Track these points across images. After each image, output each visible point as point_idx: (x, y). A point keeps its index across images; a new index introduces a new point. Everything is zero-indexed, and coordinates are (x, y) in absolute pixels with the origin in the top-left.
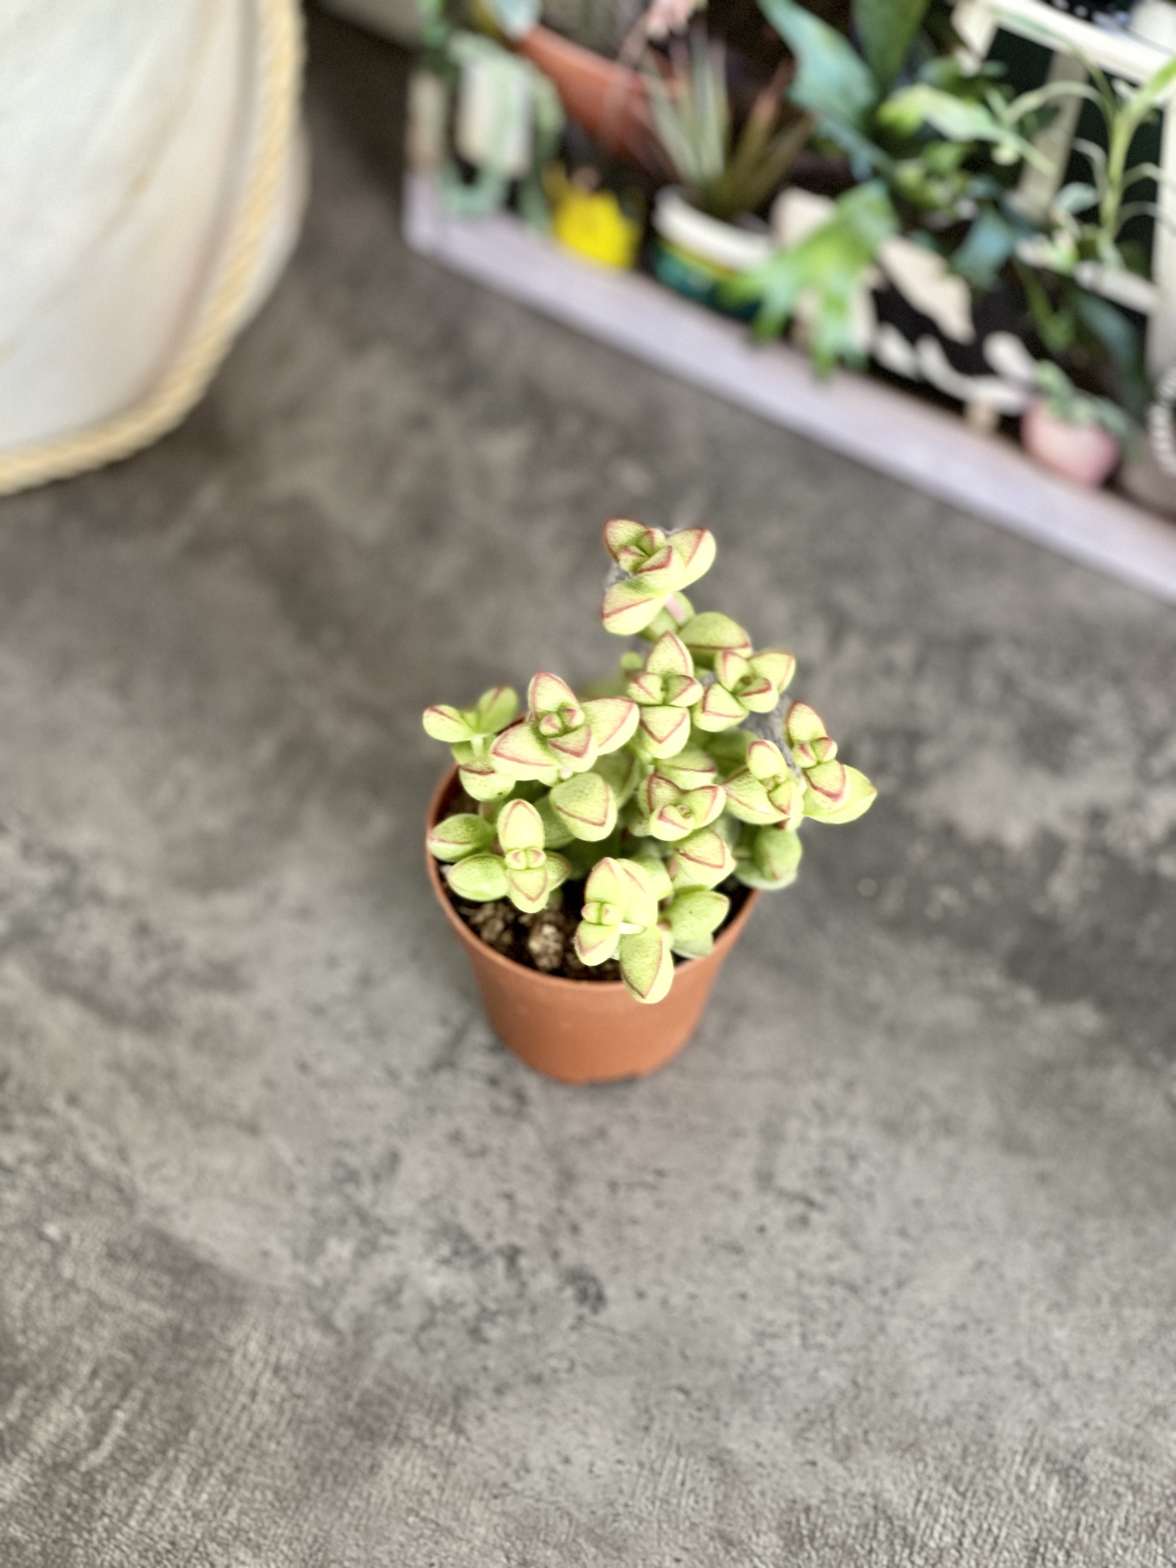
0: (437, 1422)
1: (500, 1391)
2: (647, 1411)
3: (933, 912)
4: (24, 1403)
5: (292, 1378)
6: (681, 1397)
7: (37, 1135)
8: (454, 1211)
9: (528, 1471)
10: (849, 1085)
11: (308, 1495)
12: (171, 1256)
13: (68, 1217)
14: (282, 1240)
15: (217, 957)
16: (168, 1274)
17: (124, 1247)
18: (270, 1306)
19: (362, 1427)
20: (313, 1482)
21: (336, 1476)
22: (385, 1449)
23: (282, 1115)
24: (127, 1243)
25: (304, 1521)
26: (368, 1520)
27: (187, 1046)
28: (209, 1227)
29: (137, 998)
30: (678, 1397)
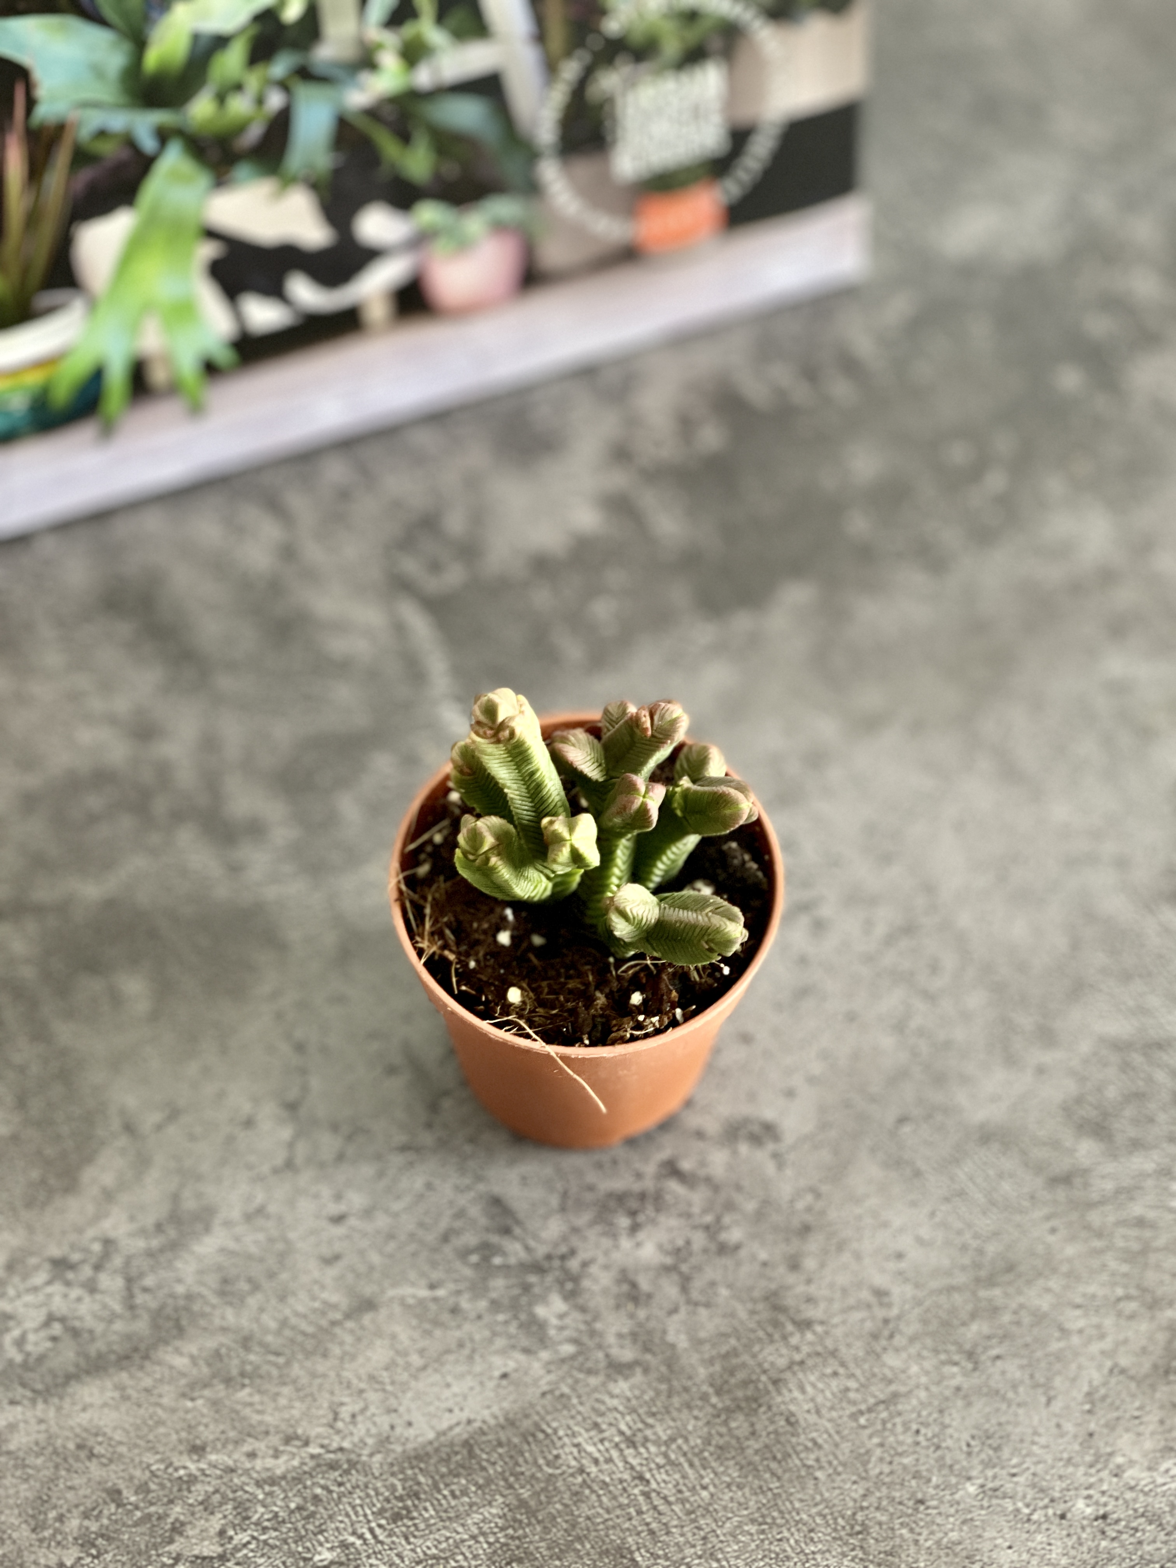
1: (794, 1266)
2: (901, 1162)
9: (886, 1294)
11: (774, 1495)
12: (442, 1460)
13: (325, 1531)
14: (503, 1352)
15: (149, 1220)
16: (457, 1475)
17: (400, 1499)
18: (559, 1407)
19: (743, 1404)
20: (766, 1481)
21: (774, 1458)
22: (779, 1399)
23: (371, 1268)
24: (397, 1494)
25: (798, 1514)
26: (836, 1457)
27: (231, 1304)
28: (438, 1408)
29: (135, 1317)
30: (907, 1129)
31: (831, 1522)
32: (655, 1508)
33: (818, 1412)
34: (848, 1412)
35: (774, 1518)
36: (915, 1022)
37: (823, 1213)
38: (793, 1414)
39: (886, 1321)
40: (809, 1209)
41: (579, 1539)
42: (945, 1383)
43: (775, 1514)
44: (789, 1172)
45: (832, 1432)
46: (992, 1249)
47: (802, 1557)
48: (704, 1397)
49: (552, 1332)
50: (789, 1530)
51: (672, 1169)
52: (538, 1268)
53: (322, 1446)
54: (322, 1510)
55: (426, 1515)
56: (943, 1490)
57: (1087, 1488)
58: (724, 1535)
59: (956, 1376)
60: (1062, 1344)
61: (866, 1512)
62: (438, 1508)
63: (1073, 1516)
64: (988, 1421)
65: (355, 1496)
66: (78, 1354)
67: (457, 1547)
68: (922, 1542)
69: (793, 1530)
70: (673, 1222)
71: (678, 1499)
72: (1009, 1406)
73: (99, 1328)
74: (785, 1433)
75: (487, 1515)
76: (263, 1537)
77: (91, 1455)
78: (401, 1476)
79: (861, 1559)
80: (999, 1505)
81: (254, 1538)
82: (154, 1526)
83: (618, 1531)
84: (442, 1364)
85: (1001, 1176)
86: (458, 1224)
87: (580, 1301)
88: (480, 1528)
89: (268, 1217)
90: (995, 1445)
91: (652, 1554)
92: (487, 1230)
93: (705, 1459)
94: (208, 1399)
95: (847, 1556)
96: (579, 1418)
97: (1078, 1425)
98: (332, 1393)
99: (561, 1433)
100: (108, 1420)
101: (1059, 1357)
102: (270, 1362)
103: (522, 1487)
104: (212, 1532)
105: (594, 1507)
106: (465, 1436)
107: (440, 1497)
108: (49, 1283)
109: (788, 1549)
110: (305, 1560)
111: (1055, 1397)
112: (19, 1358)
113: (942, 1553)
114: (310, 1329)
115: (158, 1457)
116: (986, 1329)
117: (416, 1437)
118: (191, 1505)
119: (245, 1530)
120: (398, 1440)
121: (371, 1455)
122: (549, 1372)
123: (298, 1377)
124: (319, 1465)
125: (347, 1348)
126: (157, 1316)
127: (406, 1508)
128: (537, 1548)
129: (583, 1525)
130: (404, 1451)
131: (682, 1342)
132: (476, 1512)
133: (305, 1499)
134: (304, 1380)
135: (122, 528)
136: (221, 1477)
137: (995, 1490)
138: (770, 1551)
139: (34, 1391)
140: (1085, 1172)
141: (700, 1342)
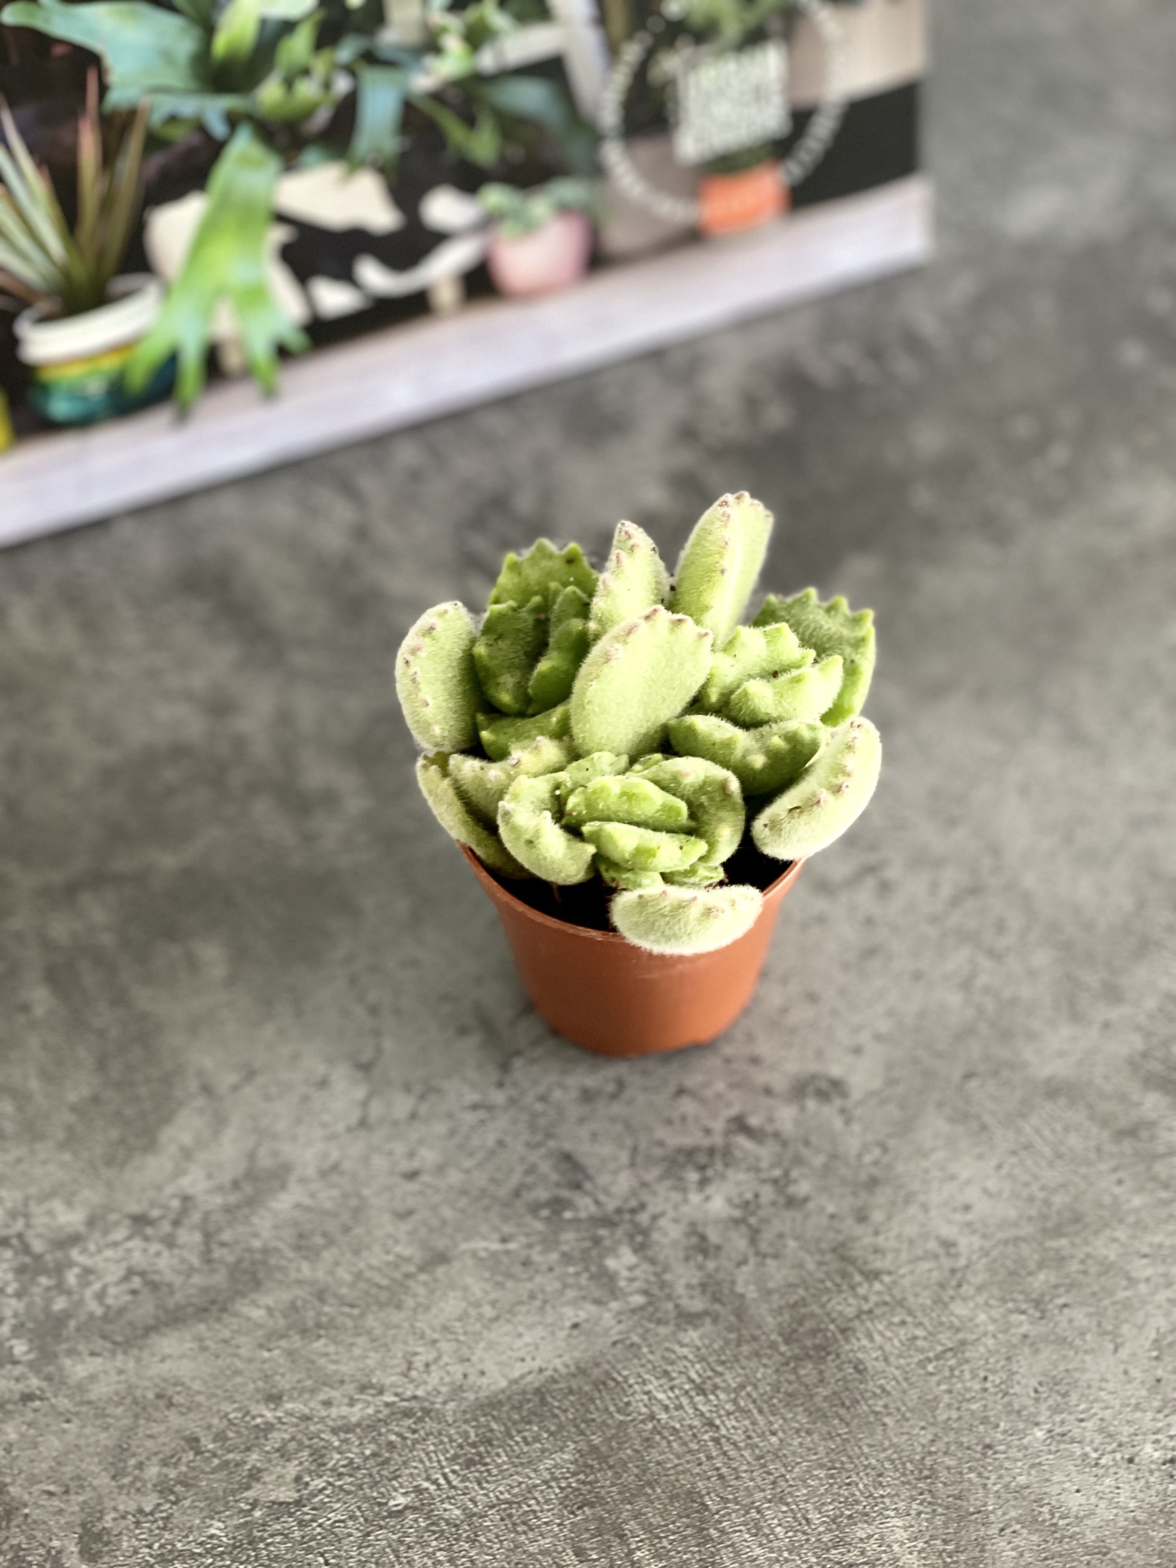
1: (862, 1218)
2: (967, 1116)
9: (953, 1244)
11: (843, 1440)
12: (514, 1408)
13: (399, 1476)
14: (574, 1303)
15: (226, 1178)
16: (529, 1422)
17: (474, 1445)
18: (630, 1356)
19: (812, 1353)
20: (834, 1427)
21: (843, 1405)
22: (847, 1347)
23: (444, 1223)
24: (470, 1441)
25: (867, 1459)
26: (905, 1404)
27: (306, 1258)
28: (510, 1357)
29: (213, 1271)
30: (974, 1084)
31: (899, 1466)
32: (725, 1453)
33: (886, 1360)
34: (916, 1360)
35: (842, 1463)
36: (982, 980)
37: (889, 1167)
38: (861, 1362)
39: (953, 1271)
40: (876, 1163)
41: (649, 1484)
42: (1013, 1331)
43: (844, 1459)
44: (856, 1128)
45: (900, 1378)
46: (1059, 1200)
47: (870, 1500)
48: (773, 1346)
49: (622, 1283)
50: (858, 1474)
51: (740, 1125)
52: (608, 1222)
53: (396, 1395)
54: (395, 1456)
55: (499, 1461)
56: (1011, 1435)
57: (1154, 1433)
58: (793, 1479)
59: (1023, 1324)
60: (1128, 1293)
61: (934, 1457)
62: (511, 1454)
63: (1141, 1460)
64: (1056, 1367)
65: (429, 1442)
66: (157, 1307)
67: (530, 1492)
68: (989, 1486)
69: (861, 1474)
70: (742, 1176)
71: (747, 1445)
72: (1076, 1353)
73: (178, 1281)
74: (854, 1380)
75: (559, 1461)
76: (338, 1483)
77: (170, 1405)
78: (474, 1423)
79: (929, 1503)
80: (1066, 1449)
81: (330, 1484)
82: (232, 1473)
83: (688, 1476)
84: (514, 1315)
85: (1067, 1129)
86: (529, 1180)
87: (650, 1253)
88: (552, 1473)
89: (342, 1174)
90: (1063, 1391)
91: (722, 1498)
92: (558, 1185)
93: (774, 1405)
94: (284, 1350)
95: (915, 1500)
96: (649, 1366)
97: (1145, 1371)
98: (406, 1343)
99: (631, 1381)
100: (184, 1369)
101: (1126, 1305)
102: (344, 1314)
103: (594, 1434)
104: (289, 1478)
105: (664, 1453)
106: (537, 1384)
107: (512, 1443)
108: (129, 1238)
109: (857, 1493)
110: (380, 1504)
111: (1122, 1344)
112: (99, 1311)
113: (1010, 1496)
114: (385, 1282)
115: (235, 1406)
116: (1053, 1279)
117: (489, 1385)
118: (267, 1452)
119: (321, 1477)
120: (471, 1388)
121: (445, 1403)
122: (620, 1322)
123: (372, 1328)
124: (393, 1413)
125: (420, 1299)
126: (234, 1269)
127: (479, 1454)
128: (609, 1492)
129: (653, 1470)
130: (477, 1399)
131: (752, 1293)
132: (547, 1458)
133: (379, 1445)
134: (378, 1332)
135: (198, 512)
136: (297, 1425)
137: (1063, 1435)
138: (840, 1495)
139: (115, 1343)
140: (1151, 1125)
141: (769, 1292)
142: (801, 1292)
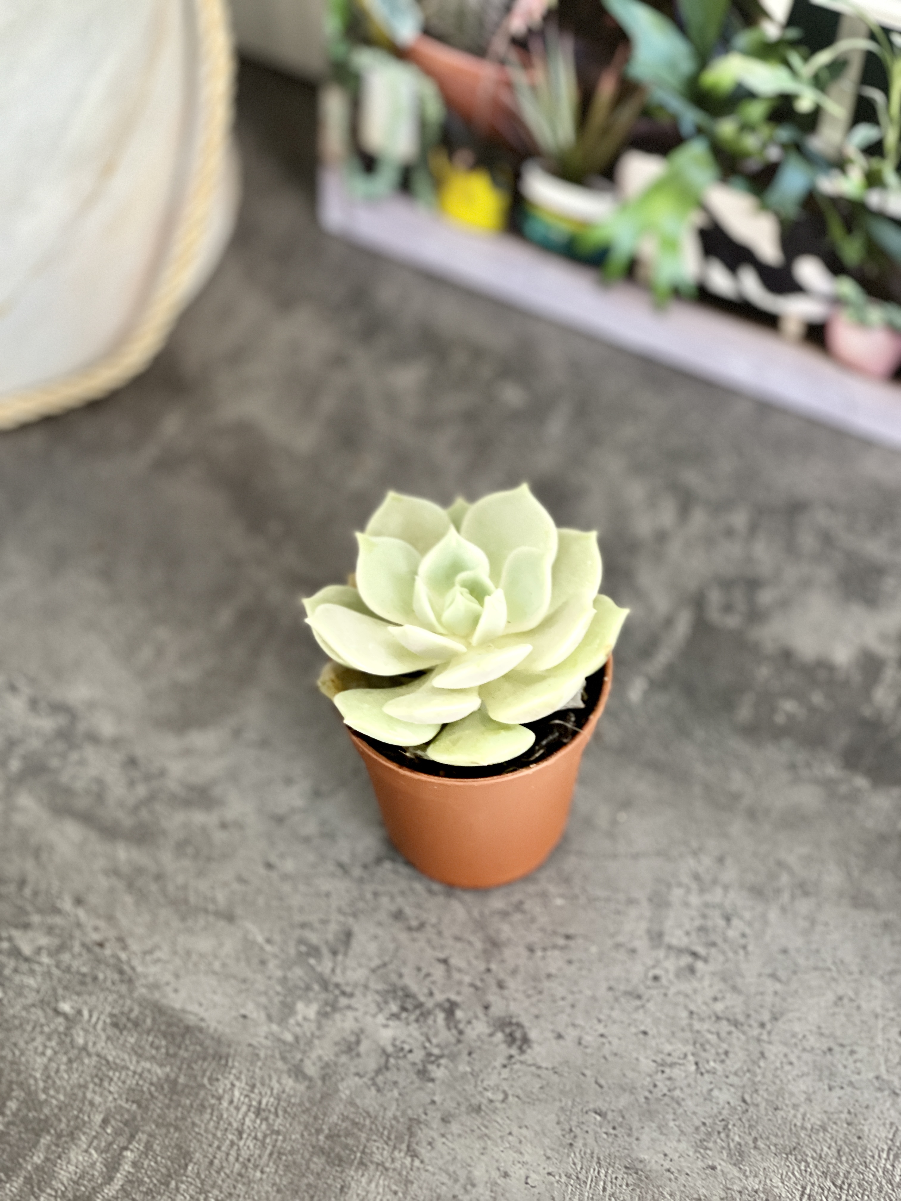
0: (395, 1148)
1: (445, 1120)
2: (571, 1130)
3: (780, 719)
4: (48, 1147)
5: (272, 1117)
6: (598, 1118)
7: (50, 930)
8: (401, 976)
9: (473, 1185)
10: (721, 860)
12: (168, 1023)
13: (81, 997)
14: (258, 1005)
15: (192, 780)
16: (165, 1037)
17: (129, 1019)
18: (249, 1059)
19: (332, 1155)
22: (352, 1173)
23: (253, 903)
24: (130, 1015)
27: (175, 853)
28: (197, 998)
29: (131, 816)
32: (228, 1154)
37: (495, 1111)
38: (349, 1188)
40: (491, 1101)
41: (177, 1129)
44: (505, 1073)
48: (319, 1131)
49: (292, 1021)
51: (450, 1009)
52: (325, 985)
53: (128, 958)
54: (91, 985)
55: (129, 1039)
62: (138, 1042)
66: (89, 806)
67: (122, 1068)
70: (416, 1034)
71: (243, 1163)
73: (111, 804)
74: (334, 1192)
75: (153, 1069)
78: (142, 1009)
82: (18, 914)
83: (198, 1145)
84: (225, 981)
86: (317, 925)
87: (324, 1021)
88: (142, 1072)
89: (242, 833)
91: (198, 1173)
92: (327, 942)
93: (280, 1159)
94: (112, 884)
98: (163, 939)
99: (234, 1071)
102: (157, 897)
103: (185, 1075)
104: (38, 943)
105: (202, 1121)
106: (192, 1024)
107: (145, 1038)
108: (117, 765)
110: (56, 999)
112: (64, 783)
114: (192, 902)
117: (172, 1000)
118: (45, 922)
120: (162, 992)
121: (143, 986)
122: (266, 1038)
123: (159, 917)
124: (116, 965)
125: (196, 927)
126: (140, 826)
127: (125, 1026)
128: (154, 1110)
129: (187, 1123)
130: (158, 1000)
131: (344, 1093)
132: (151, 1063)
134: (159, 921)
136: (72, 924)
141: (352, 1103)
142: (368, 1122)
